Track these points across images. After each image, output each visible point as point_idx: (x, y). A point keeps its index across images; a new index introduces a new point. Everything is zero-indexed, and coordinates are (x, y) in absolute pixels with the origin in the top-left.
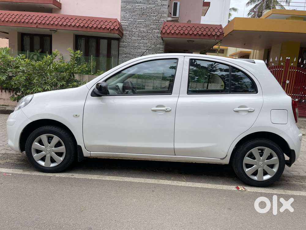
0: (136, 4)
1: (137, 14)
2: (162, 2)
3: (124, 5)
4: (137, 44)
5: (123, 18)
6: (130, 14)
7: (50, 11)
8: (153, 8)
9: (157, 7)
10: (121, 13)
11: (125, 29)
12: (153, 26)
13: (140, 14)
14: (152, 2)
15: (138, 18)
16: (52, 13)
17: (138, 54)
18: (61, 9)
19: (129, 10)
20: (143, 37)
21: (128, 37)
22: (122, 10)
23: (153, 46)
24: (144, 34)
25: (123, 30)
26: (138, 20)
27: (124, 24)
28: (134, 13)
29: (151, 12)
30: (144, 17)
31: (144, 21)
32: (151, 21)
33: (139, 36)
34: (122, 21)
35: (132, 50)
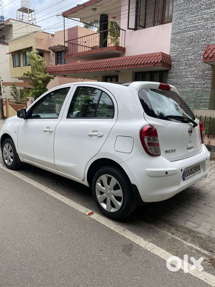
0: (185, 33)
1: (185, 42)
2: (212, 25)
3: (173, 37)
4: (184, 73)
5: (172, 50)
6: (179, 44)
7: (118, 55)
8: (203, 33)
9: (206, 31)
10: (171, 45)
11: (173, 60)
12: (201, 51)
13: (188, 42)
14: (202, 27)
15: (186, 46)
16: (119, 57)
17: (185, 83)
18: (125, 52)
19: (178, 41)
20: (190, 65)
21: (176, 67)
22: (172, 42)
23: (201, 73)
24: (191, 62)
25: (171, 62)
26: (186, 49)
27: (173, 55)
28: (183, 43)
29: (200, 37)
30: (193, 44)
31: (192, 48)
32: (199, 47)
33: (186, 65)
34: (171, 53)
35: (179, 80)
